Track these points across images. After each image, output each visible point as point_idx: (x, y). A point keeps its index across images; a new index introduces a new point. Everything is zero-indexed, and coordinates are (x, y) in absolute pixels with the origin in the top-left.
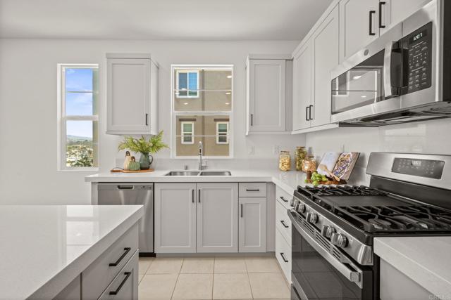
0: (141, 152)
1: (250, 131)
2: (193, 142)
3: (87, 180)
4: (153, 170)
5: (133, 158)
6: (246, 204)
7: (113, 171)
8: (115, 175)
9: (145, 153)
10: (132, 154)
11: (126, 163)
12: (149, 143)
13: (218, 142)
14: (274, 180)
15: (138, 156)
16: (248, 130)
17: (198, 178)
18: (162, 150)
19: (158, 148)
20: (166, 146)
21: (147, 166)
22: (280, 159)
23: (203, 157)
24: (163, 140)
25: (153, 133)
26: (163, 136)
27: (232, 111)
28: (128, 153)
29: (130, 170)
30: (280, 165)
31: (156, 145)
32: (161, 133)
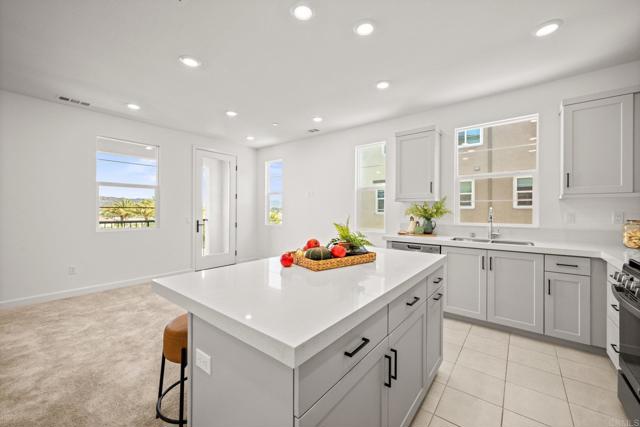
0: (424, 217)
1: (565, 194)
2: (473, 206)
3: (384, 238)
4: (435, 235)
5: (418, 222)
6: (556, 280)
7: (400, 234)
8: (402, 236)
9: (428, 219)
10: (416, 219)
11: (411, 227)
12: (431, 209)
13: (515, 205)
14: (604, 256)
15: (422, 221)
16: (562, 193)
17: (489, 245)
18: (445, 216)
19: (442, 213)
20: (450, 212)
21: (429, 231)
22: (624, 231)
23: (494, 225)
24: (446, 206)
25: (437, 200)
26: (446, 202)
27: (536, 171)
28: (412, 218)
29: (414, 233)
30: (626, 240)
31: (439, 211)
32: (444, 199)
